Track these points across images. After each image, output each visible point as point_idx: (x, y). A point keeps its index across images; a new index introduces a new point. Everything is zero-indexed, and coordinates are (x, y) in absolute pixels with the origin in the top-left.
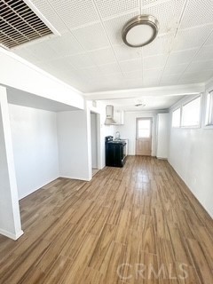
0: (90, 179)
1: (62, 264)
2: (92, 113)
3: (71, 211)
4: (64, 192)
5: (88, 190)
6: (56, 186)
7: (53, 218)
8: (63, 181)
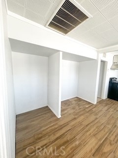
0: (95, 103)
1: (77, 143)
2: (102, 61)
3: (82, 117)
4: (79, 105)
5: (94, 110)
6: (75, 101)
7: (73, 117)
8: (78, 99)
